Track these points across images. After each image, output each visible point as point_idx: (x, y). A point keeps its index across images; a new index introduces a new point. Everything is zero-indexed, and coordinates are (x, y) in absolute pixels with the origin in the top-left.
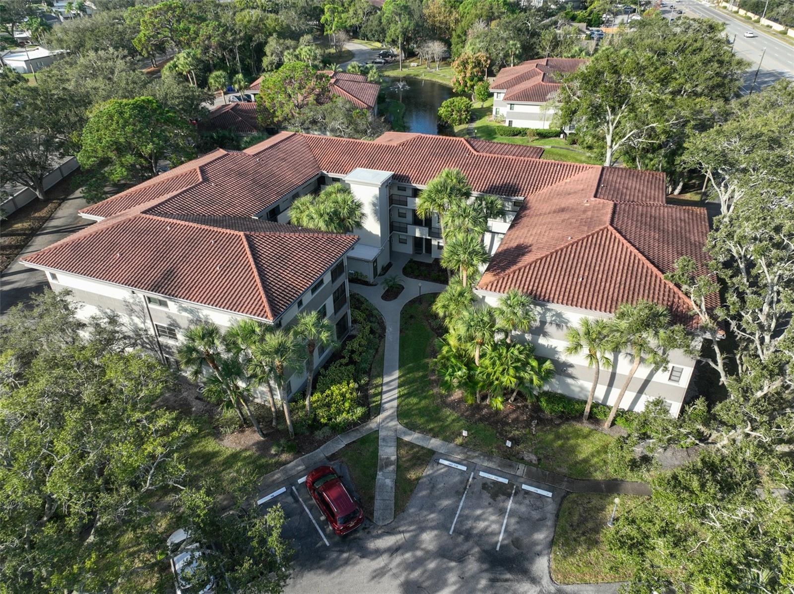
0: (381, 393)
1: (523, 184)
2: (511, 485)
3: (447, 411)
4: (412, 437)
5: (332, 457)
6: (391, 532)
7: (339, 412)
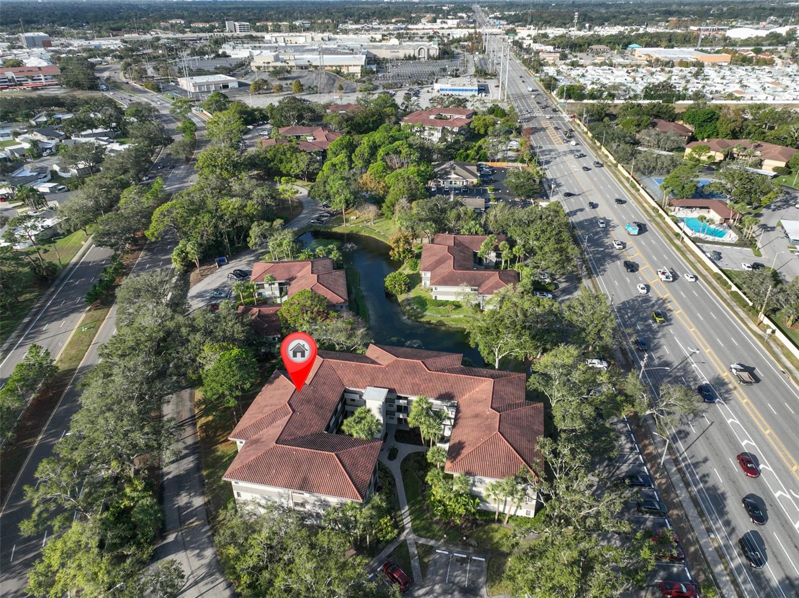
0: (402, 520)
1: (456, 394)
2: (467, 558)
3: (435, 526)
4: (422, 541)
5: (389, 556)
6: (422, 587)
7: (387, 533)
